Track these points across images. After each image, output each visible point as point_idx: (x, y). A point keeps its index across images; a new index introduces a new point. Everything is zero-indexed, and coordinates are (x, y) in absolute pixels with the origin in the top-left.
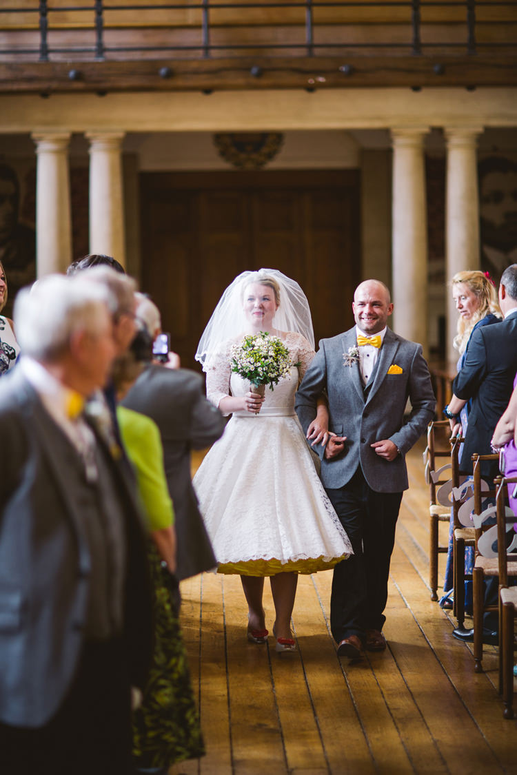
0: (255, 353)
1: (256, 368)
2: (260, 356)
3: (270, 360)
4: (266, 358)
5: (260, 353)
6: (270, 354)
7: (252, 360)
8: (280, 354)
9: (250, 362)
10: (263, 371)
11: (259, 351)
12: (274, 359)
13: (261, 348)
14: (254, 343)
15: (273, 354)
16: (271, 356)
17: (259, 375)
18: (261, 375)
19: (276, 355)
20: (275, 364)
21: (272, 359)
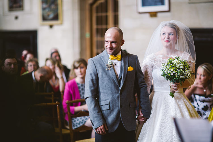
0: (174, 67)
1: (174, 74)
2: (176, 68)
3: (181, 70)
4: (179, 69)
5: (176, 67)
6: (181, 67)
7: (172, 70)
8: (186, 67)
9: (171, 71)
10: (178, 75)
11: (175, 65)
12: (183, 69)
13: (177, 64)
14: (173, 61)
15: (182, 67)
16: (181, 68)
17: (176, 78)
18: (177, 77)
19: (184, 68)
20: (183, 72)
21: (182, 69)
